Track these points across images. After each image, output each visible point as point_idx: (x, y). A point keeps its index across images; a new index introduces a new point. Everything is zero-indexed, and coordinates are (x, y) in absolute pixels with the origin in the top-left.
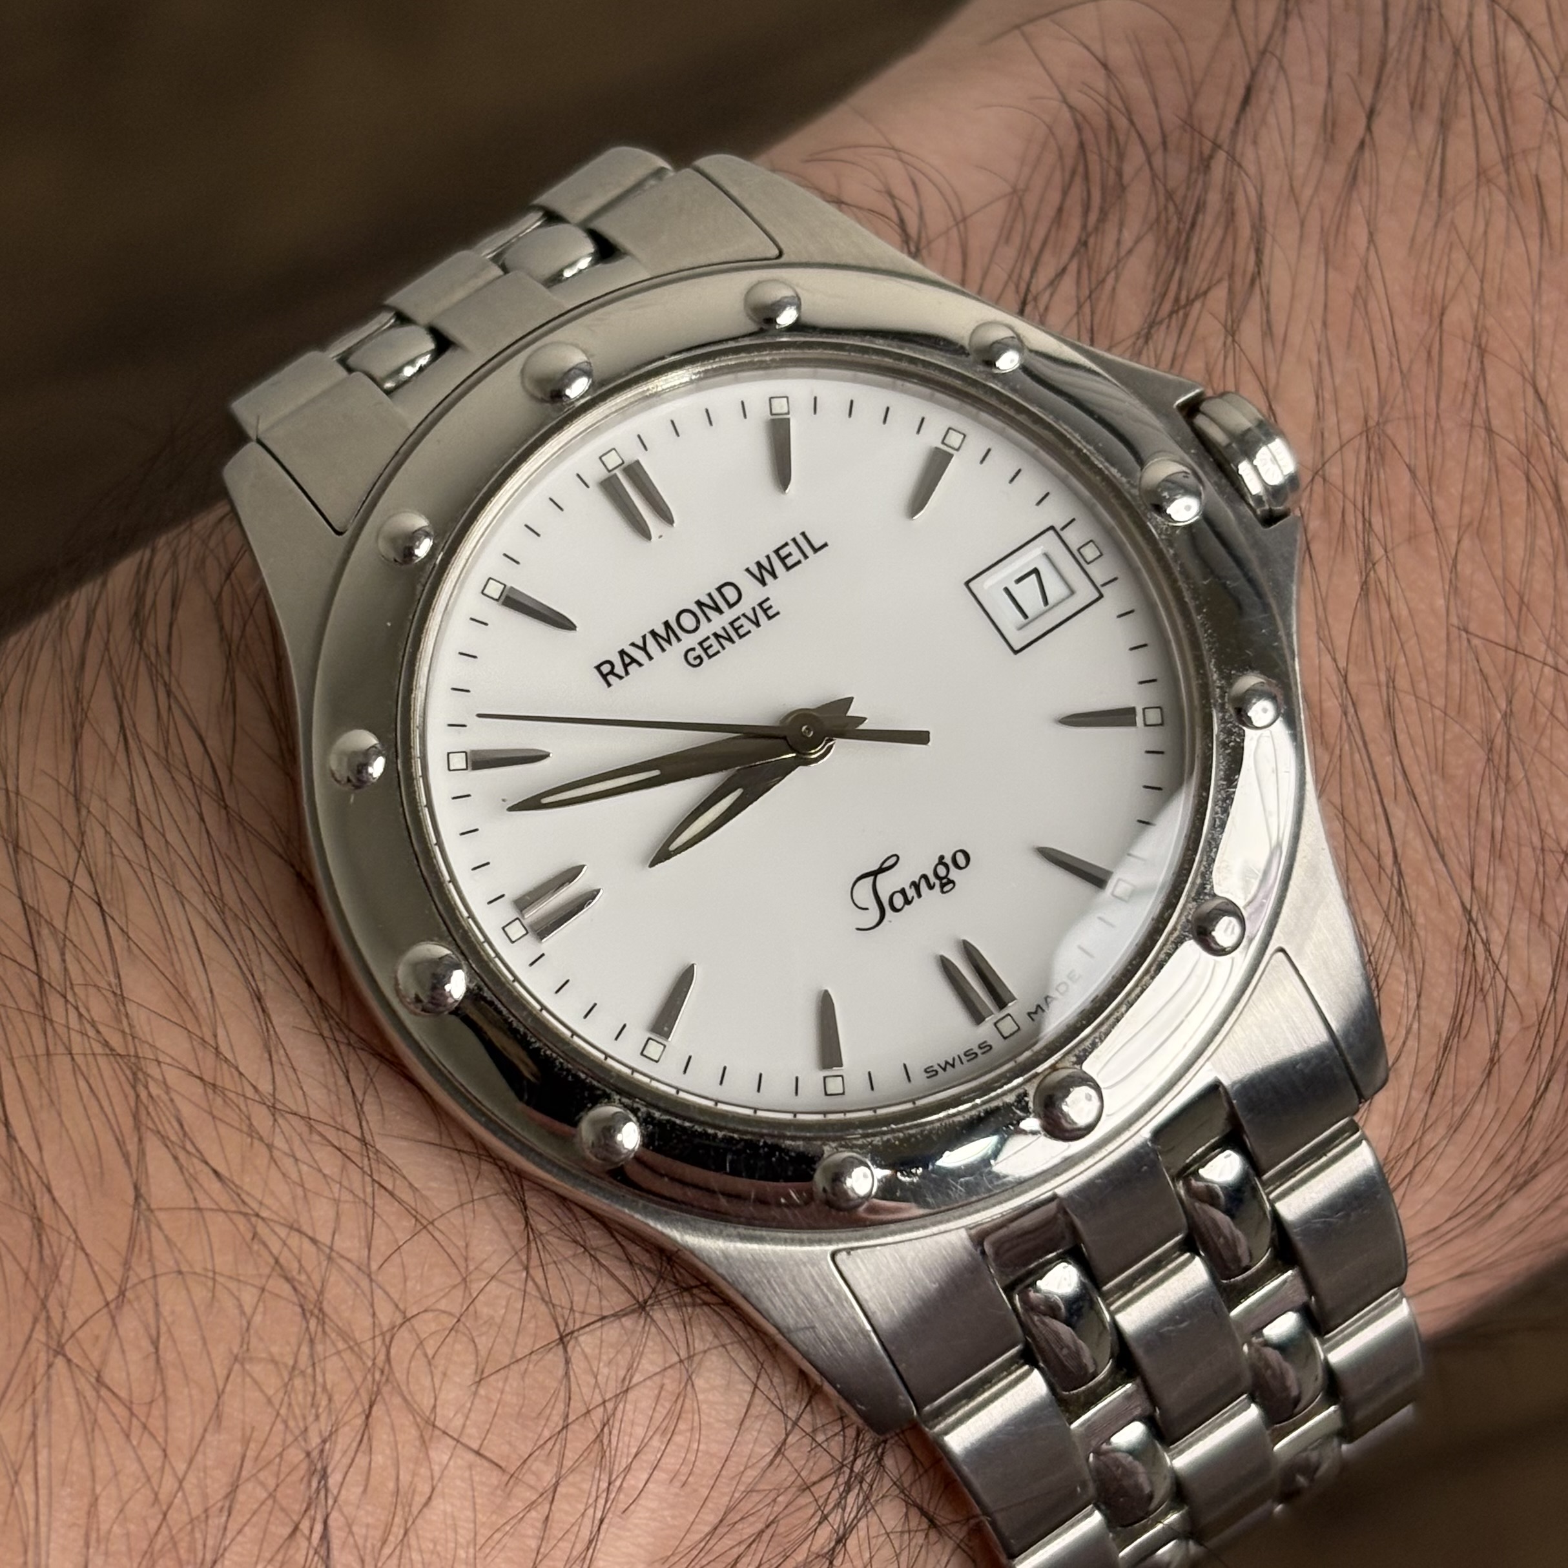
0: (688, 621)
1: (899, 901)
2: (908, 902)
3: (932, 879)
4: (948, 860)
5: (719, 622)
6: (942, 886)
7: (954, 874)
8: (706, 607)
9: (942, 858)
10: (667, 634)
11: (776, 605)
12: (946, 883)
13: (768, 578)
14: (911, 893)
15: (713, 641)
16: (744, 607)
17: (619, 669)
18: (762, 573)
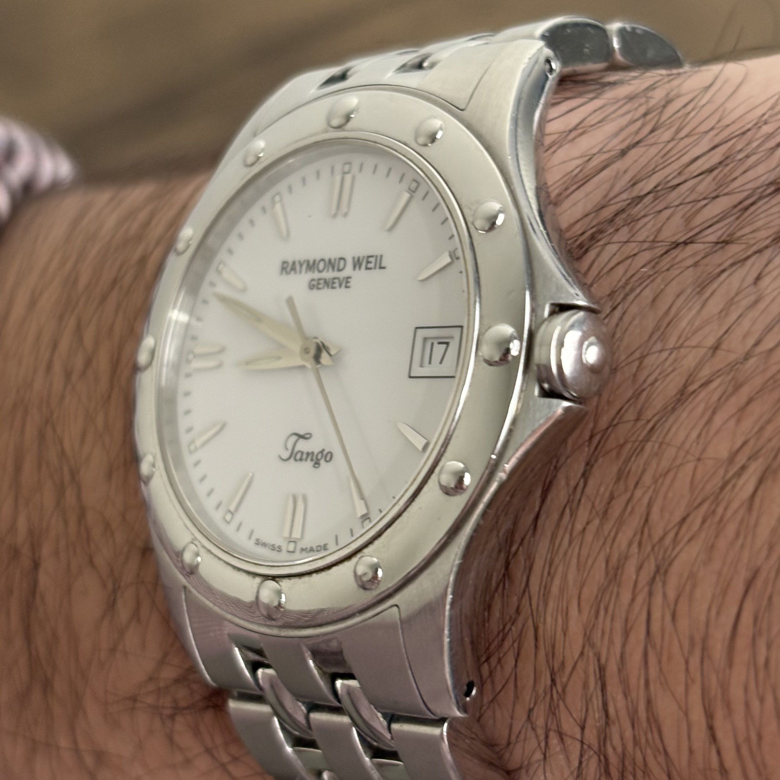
0: (321, 266)
1: (298, 456)
2: (301, 460)
3: (314, 458)
4: (325, 453)
5: (329, 275)
6: (316, 463)
7: (322, 462)
8: (331, 264)
9: (323, 450)
10: (311, 266)
11: (352, 282)
12: (317, 464)
13: (357, 268)
14: (304, 456)
15: (322, 282)
16: (342, 275)
17: (289, 269)
18: (357, 263)
